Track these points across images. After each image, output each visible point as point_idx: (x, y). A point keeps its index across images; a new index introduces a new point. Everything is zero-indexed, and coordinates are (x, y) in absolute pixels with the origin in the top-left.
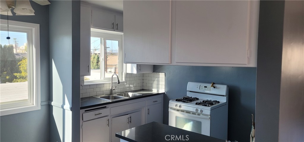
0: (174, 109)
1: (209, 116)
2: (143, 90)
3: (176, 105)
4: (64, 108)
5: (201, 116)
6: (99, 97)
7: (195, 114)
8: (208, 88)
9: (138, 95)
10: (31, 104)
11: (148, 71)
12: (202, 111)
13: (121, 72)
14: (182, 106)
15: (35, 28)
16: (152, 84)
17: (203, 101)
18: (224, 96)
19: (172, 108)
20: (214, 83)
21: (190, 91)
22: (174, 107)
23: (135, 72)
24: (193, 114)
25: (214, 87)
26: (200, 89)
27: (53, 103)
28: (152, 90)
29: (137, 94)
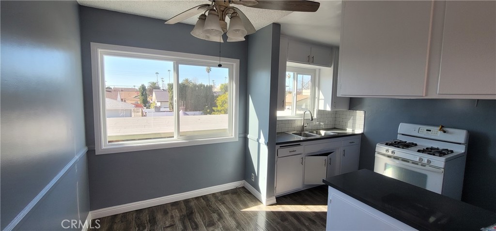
0: (384, 155)
1: (443, 170)
2: (335, 129)
3: (387, 151)
4: (260, 142)
5: (427, 167)
6: (291, 133)
7: (417, 164)
8: (433, 132)
9: (332, 134)
10: (231, 135)
11: (343, 109)
12: (429, 162)
13: (312, 108)
14: (395, 152)
15: (236, 63)
16: (346, 123)
17: (427, 148)
18: (460, 144)
19: (379, 153)
20: (442, 127)
21: (403, 135)
22: (384, 152)
23: (329, 109)
24: (413, 163)
25: (445, 132)
26: (420, 132)
27: (249, 136)
28: (346, 130)
29: (330, 133)
